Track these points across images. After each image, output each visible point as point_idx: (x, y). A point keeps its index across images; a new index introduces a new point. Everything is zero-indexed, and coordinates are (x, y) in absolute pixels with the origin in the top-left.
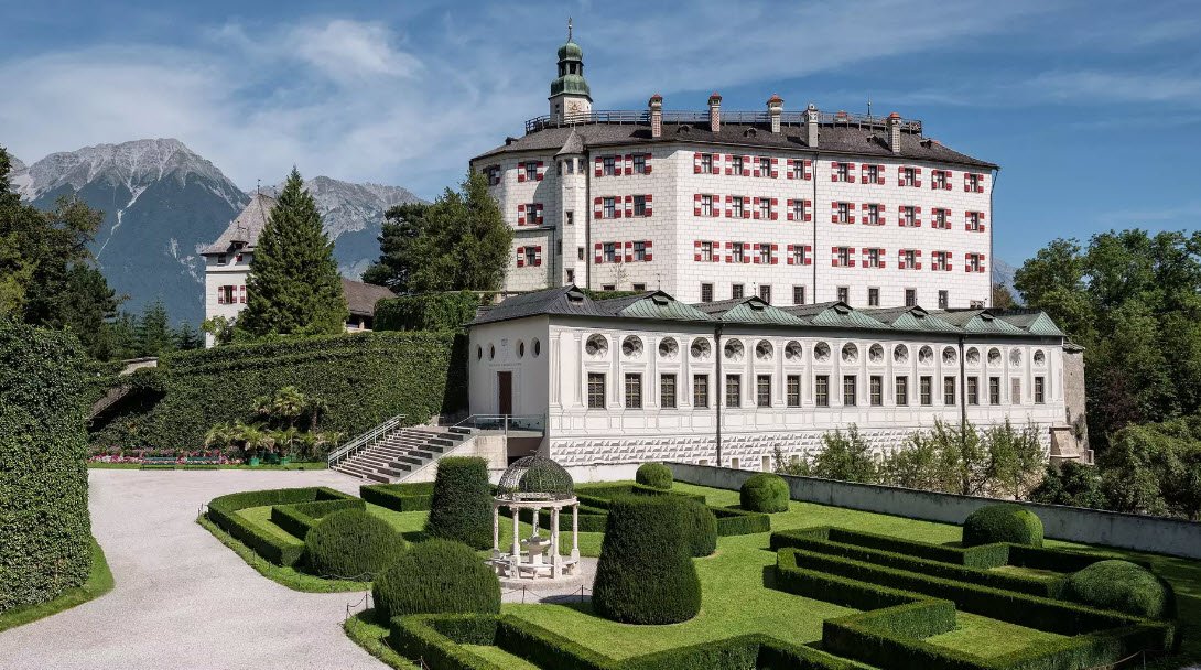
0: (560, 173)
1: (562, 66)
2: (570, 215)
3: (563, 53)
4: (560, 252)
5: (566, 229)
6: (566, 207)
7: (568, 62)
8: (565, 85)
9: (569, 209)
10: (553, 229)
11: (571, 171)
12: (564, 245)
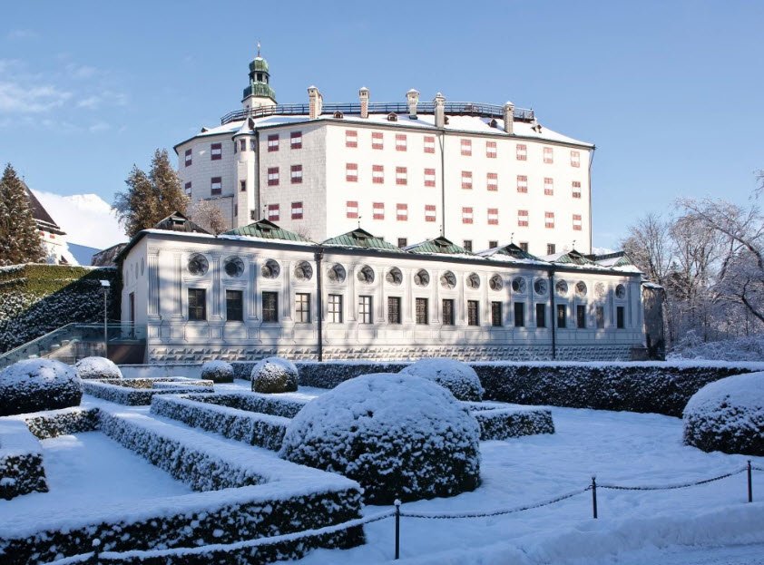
0: (236, 151)
1: (252, 76)
2: (244, 184)
3: (252, 66)
4: (236, 214)
5: (240, 195)
6: (240, 177)
7: (257, 73)
8: (253, 89)
9: (243, 179)
10: (232, 196)
11: (243, 149)
12: (239, 208)
